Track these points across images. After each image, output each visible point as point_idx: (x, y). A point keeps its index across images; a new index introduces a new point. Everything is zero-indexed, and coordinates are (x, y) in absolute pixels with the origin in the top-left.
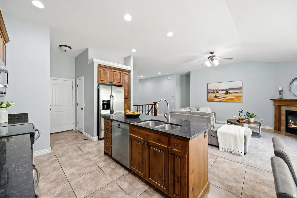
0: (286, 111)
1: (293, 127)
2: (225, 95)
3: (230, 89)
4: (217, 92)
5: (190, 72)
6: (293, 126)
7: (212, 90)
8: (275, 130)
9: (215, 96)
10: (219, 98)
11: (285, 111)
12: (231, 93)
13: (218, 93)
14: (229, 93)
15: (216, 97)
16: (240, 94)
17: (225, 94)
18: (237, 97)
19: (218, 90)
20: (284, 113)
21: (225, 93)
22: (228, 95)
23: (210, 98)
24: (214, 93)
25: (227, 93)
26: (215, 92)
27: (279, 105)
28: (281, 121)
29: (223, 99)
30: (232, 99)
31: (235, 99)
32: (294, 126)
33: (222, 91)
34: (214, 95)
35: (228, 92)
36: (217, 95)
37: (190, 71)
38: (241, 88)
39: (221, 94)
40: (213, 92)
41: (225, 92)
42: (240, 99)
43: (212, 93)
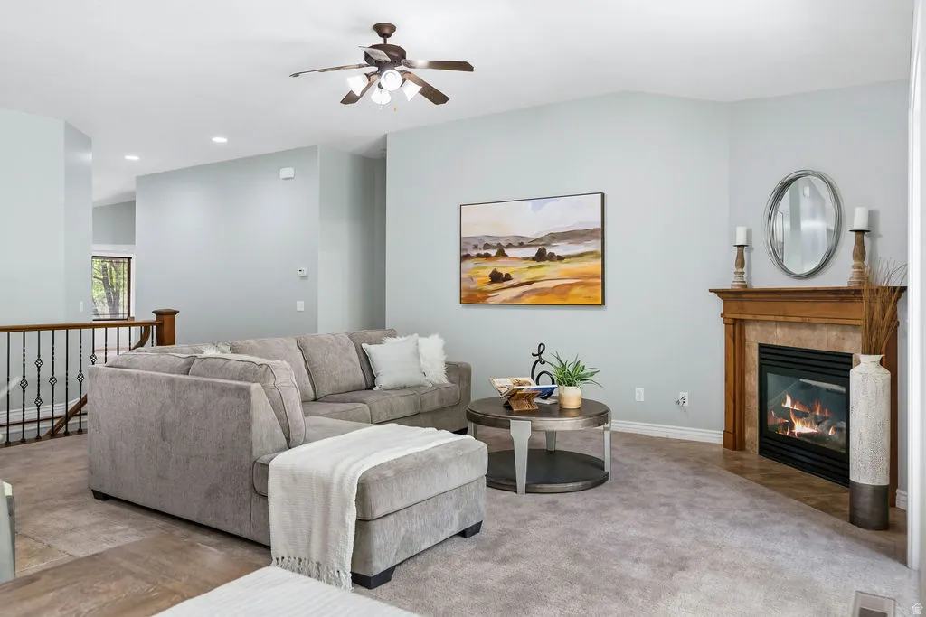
0: (761, 346)
1: (800, 434)
2: (532, 270)
3: (555, 237)
4: (501, 254)
5: (384, 140)
6: (800, 428)
7: (479, 239)
8: (725, 445)
9: (491, 276)
10: (510, 283)
11: (756, 346)
12: (561, 258)
13: (506, 256)
14: (552, 257)
15: (496, 277)
16: (594, 265)
17: (535, 263)
18: (583, 280)
19: (504, 244)
20: (753, 357)
21: (533, 259)
22: (550, 270)
23: (473, 286)
24: (487, 256)
25: (541, 256)
26: (493, 252)
27: (735, 319)
28: (747, 397)
29: (525, 293)
30: (562, 291)
31: (576, 291)
32: (807, 429)
33: (521, 245)
34: (487, 268)
35: (549, 250)
36: (499, 270)
37: (386, 135)
38: (600, 234)
39: (517, 265)
40: (483, 252)
41: (533, 252)
42: (592, 291)
43: (479, 256)
